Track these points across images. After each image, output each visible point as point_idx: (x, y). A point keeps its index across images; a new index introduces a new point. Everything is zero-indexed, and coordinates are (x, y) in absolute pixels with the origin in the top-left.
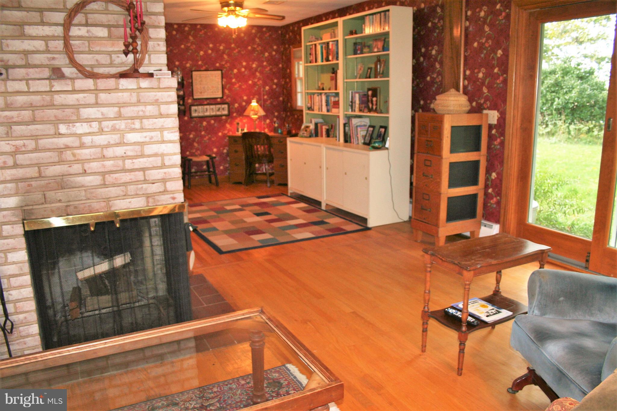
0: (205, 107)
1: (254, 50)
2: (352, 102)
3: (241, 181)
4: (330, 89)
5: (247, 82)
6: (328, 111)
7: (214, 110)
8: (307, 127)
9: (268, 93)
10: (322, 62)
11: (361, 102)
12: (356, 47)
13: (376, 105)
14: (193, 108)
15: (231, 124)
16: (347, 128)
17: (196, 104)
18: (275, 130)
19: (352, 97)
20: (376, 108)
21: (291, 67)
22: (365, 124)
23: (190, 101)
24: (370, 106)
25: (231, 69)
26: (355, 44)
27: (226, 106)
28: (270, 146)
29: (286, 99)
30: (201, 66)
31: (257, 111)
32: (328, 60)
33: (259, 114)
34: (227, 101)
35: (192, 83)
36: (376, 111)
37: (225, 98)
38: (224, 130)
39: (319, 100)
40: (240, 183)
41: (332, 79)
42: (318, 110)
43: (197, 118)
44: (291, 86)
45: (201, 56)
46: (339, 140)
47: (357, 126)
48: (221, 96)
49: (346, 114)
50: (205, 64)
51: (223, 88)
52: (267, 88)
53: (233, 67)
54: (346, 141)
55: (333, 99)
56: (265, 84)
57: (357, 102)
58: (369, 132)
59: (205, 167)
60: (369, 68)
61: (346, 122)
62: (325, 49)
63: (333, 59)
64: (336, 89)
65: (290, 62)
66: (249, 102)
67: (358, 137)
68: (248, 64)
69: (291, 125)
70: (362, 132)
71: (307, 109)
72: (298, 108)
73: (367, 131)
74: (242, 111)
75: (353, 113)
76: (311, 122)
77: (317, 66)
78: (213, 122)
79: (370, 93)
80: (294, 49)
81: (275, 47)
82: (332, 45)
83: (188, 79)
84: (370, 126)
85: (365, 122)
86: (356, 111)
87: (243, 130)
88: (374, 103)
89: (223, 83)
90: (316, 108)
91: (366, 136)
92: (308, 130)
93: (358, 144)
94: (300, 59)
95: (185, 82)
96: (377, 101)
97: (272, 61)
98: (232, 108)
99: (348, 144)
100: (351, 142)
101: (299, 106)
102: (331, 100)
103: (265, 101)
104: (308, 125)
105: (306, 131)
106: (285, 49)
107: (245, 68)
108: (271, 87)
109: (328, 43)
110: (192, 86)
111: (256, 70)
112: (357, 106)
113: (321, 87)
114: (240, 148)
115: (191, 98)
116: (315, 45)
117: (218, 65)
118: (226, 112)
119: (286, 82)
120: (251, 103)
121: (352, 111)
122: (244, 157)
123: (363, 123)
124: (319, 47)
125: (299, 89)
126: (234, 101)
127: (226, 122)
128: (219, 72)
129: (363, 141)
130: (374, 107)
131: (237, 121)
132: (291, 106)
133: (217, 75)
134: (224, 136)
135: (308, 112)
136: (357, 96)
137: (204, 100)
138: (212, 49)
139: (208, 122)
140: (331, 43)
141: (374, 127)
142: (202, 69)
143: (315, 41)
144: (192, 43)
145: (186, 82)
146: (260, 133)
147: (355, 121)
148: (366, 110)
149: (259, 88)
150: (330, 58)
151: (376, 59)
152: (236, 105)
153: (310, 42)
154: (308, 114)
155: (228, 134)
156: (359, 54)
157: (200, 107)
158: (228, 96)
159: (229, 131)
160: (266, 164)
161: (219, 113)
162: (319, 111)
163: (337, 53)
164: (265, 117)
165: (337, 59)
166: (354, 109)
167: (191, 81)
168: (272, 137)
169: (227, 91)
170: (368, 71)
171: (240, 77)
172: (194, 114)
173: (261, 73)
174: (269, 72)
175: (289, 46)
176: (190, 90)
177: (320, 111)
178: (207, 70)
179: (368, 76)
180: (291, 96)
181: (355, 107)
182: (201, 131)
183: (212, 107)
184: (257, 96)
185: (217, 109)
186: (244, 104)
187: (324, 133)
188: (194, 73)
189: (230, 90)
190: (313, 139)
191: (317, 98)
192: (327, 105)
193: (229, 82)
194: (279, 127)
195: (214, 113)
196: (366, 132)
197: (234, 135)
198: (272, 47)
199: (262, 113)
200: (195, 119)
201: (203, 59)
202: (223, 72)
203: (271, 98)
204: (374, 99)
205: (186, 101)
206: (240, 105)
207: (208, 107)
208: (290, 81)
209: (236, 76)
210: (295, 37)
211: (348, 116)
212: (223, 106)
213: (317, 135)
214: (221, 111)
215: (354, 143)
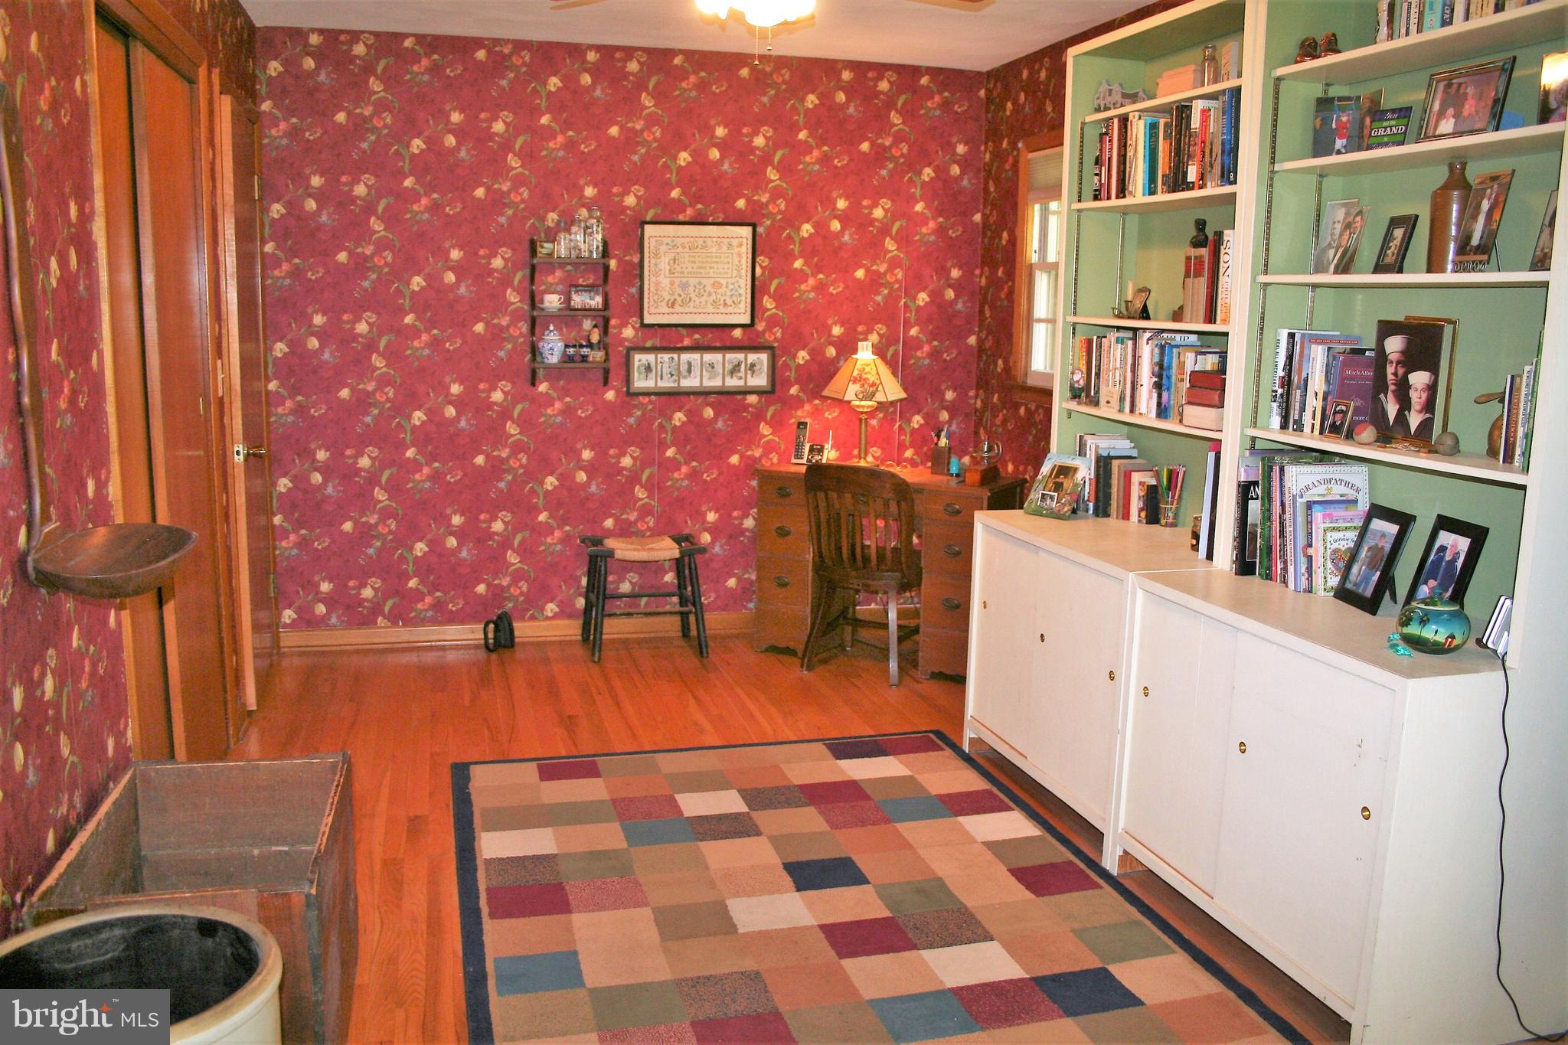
0: (685, 357)
1: (880, 155)
2: (1287, 382)
3: (792, 645)
4: (1177, 316)
5: (847, 271)
6: (1162, 412)
7: (719, 368)
8: (1064, 471)
9: (924, 317)
10: (1152, 192)
11: (1339, 388)
12: (1326, 121)
13: (1429, 406)
14: (639, 359)
15: (777, 424)
16: (1254, 506)
17: (649, 344)
18: (938, 460)
19: (1290, 358)
20: (1426, 426)
21: (1015, 223)
22: (1351, 494)
23: (628, 332)
24: (1392, 409)
25: (791, 221)
26: (1324, 104)
27: (764, 357)
28: (909, 523)
29: (989, 343)
30: (680, 206)
31: (873, 385)
32: (1178, 182)
33: (880, 397)
34: (769, 337)
35: (641, 265)
36: (1422, 439)
37: (760, 326)
38: (748, 447)
39: (1124, 360)
40: (789, 652)
41: (1192, 268)
42: (1115, 403)
43: (653, 398)
44: (1011, 293)
45: (680, 169)
46: (1210, 556)
47: (1309, 505)
48: (746, 319)
49: (1254, 439)
50: (696, 199)
51: (756, 291)
52: (923, 298)
53: (799, 212)
54: (1245, 567)
55: (1192, 362)
56: (914, 283)
57: (1317, 383)
58: (1369, 542)
59: (669, 577)
60: (1395, 222)
61: (1256, 475)
62: (1167, 137)
63: (1202, 177)
64: (1210, 317)
65: (1015, 206)
66: (847, 347)
67: (1310, 559)
68: (855, 206)
69: (998, 449)
70: (1332, 536)
71: (1068, 394)
72: (1031, 382)
73: (1364, 531)
74: (821, 374)
75: (1291, 438)
76: (1082, 452)
77: (1125, 211)
78: (709, 413)
79: (1394, 345)
80: (1031, 156)
81: (961, 149)
82: (1205, 112)
83: (626, 252)
84: (1377, 511)
85: (1347, 484)
86: (1307, 429)
87: (821, 451)
88: (1417, 398)
89: (758, 271)
90: (1109, 390)
91: (1353, 556)
92: (1067, 484)
93: (1310, 590)
94: (1053, 191)
95: (613, 264)
96: (1432, 388)
97: (945, 195)
98: (786, 365)
99: (1255, 582)
100: (1268, 576)
101: (1038, 374)
102: (1182, 365)
103: (911, 345)
104: (1069, 462)
105: (1058, 487)
106: (999, 156)
107: (845, 218)
108: (936, 296)
109: (1183, 110)
110: (641, 277)
111: (885, 231)
112: (1314, 403)
113: (1138, 305)
114: (800, 524)
115: (635, 320)
116: (1124, 120)
117: (741, 203)
118: (761, 380)
119: (993, 281)
120: (855, 351)
121: (1284, 426)
122: (810, 557)
123: (1337, 491)
124: (1139, 130)
125: (1042, 306)
126: (795, 339)
127: (759, 416)
128: (746, 232)
129: (1334, 581)
130: (1414, 420)
131: (802, 414)
132: (1007, 369)
133: (735, 242)
134: (750, 468)
135: (1073, 405)
136: (1318, 356)
137: (683, 331)
138: (724, 146)
139: (693, 415)
140: (1198, 106)
141: (1404, 521)
142: (681, 218)
143: (1122, 105)
144: (652, 121)
145: (620, 261)
146: (872, 473)
147: (1300, 479)
148: (1368, 433)
149: (893, 299)
150: (1192, 175)
151: (1440, 175)
152: (803, 356)
153: (1098, 110)
154: (1070, 413)
155: (766, 464)
156: (1339, 152)
157: (665, 357)
158: (773, 322)
159: (769, 448)
160: (892, 594)
161: (733, 382)
162: (1121, 411)
163: (1232, 150)
164: (906, 406)
165: (1229, 174)
166: (1294, 415)
167: (636, 259)
168: (920, 489)
169: (768, 303)
170: (1388, 237)
171: (824, 250)
172: (640, 383)
173: (903, 239)
174: (932, 238)
175: (1013, 145)
176: (634, 290)
177: (1127, 409)
178: (699, 221)
179: (1390, 259)
180: (1010, 336)
181: (1303, 409)
182: (663, 446)
183: (708, 357)
184: (881, 328)
185: (728, 367)
186: (831, 352)
187: (1136, 504)
188: (650, 230)
189: (780, 298)
190: (1087, 526)
191: (1115, 354)
192: (1158, 386)
193: (781, 266)
194: (958, 447)
195: (717, 383)
196: (1353, 535)
197: (783, 468)
198: (950, 147)
199: (892, 390)
200: (645, 400)
201: (686, 178)
202: (760, 230)
203: (933, 336)
204: (1419, 379)
205: (613, 331)
206: (816, 353)
207: (694, 357)
208: (1011, 275)
209: (809, 249)
210: (1040, 110)
211: (1259, 445)
212: (752, 357)
213: (1102, 509)
214: (742, 374)
215: (1285, 582)
